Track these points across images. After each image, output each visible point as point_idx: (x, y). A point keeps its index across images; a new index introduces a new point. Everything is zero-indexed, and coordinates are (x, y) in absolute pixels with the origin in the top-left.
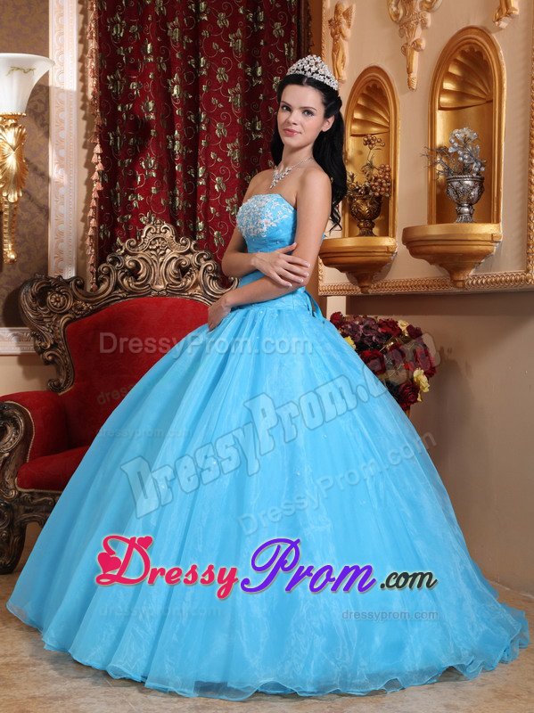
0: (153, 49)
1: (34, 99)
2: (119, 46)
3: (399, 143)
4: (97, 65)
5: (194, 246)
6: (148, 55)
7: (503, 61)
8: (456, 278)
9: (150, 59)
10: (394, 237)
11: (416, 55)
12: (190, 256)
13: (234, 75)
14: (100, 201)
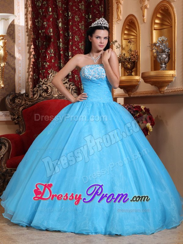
0: (52, 10)
1: (9, 29)
2: (39, 9)
3: (140, 42)
4: (31, 16)
5: (68, 80)
6: (50, 12)
7: (175, 12)
8: (161, 90)
9: (51, 14)
10: (139, 76)
11: (146, 10)
12: (66, 84)
13: (81, 18)
14: (34, 65)
